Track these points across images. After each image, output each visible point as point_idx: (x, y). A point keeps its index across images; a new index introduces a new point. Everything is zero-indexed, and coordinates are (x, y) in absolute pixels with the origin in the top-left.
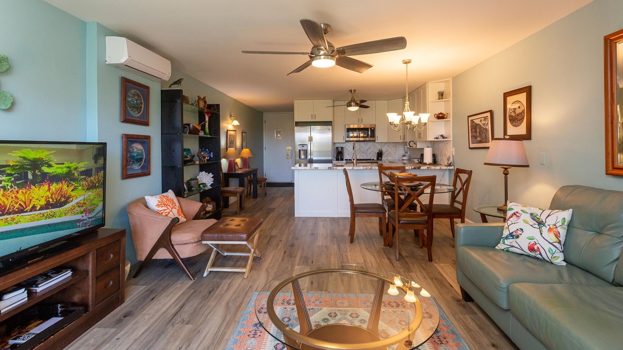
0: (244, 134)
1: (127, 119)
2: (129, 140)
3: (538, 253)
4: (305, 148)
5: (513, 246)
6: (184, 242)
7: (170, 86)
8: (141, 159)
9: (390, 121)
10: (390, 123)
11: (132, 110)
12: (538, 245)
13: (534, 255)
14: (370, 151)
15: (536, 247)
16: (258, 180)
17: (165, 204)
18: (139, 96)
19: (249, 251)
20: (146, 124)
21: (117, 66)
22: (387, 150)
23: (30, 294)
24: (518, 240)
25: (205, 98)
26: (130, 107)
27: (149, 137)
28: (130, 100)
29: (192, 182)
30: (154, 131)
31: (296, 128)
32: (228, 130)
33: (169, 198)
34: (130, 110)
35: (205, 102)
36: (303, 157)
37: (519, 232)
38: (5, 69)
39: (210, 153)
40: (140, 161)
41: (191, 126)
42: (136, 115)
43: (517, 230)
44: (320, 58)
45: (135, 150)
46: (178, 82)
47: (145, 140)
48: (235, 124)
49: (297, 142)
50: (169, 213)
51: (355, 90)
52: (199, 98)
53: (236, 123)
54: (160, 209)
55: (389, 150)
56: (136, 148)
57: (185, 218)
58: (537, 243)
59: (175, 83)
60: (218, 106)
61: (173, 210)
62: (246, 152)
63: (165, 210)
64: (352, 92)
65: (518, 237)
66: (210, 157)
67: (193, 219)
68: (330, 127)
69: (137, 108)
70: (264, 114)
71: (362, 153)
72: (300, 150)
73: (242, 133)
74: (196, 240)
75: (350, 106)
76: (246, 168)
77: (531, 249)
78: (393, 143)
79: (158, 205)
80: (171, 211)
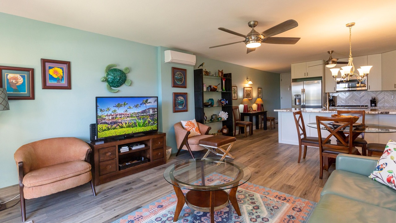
0: (259, 89)
1: (175, 85)
2: (176, 95)
3: (393, 185)
4: (299, 97)
5: (377, 177)
6: (192, 143)
7: (199, 67)
8: (183, 104)
9: (333, 75)
10: (333, 76)
11: (178, 81)
12: (394, 178)
13: (391, 186)
14: (363, 99)
15: (392, 180)
16: (268, 118)
17: (189, 125)
18: (181, 74)
19: (223, 153)
20: (185, 87)
21: (169, 63)
22: (384, 98)
23: (130, 149)
24: (381, 172)
25: (222, 71)
26: (177, 80)
27: (187, 93)
28: (176, 77)
29: (214, 116)
30: (190, 90)
31: (292, 84)
32: (244, 88)
33: (192, 122)
34: (176, 82)
35: (222, 73)
36: (297, 103)
37: (384, 166)
38: (128, 72)
39: (226, 101)
40: (182, 105)
41: (212, 87)
42: (179, 83)
43: (384, 164)
44: (250, 43)
45: (180, 100)
46: (202, 65)
47: (185, 95)
48: (250, 84)
49: (294, 94)
50: (190, 129)
51: (332, 52)
52: (219, 71)
53: (250, 82)
54: (186, 127)
55: (386, 97)
56: (180, 99)
57: (201, 133)
58: (394, 176)
59: (201, 66)
60: (230, 74)
61: (193, 128)
62: (259, 100)
63: (189, 128)
64: (329, 53)
65: (382, 170)
66: (226, 103)
67: (205, 134)
68: (320, 81)
69: (180, 80)
70: (281, 74)
71: (355, 100)
72: (295, 99)
73: (258, 88)
74: (197, 143)
75: (328, 64)
76: (259, 110)
77: (389, 181)
78: (390, 91)
79: (186, 125)
80: (192, 129)
